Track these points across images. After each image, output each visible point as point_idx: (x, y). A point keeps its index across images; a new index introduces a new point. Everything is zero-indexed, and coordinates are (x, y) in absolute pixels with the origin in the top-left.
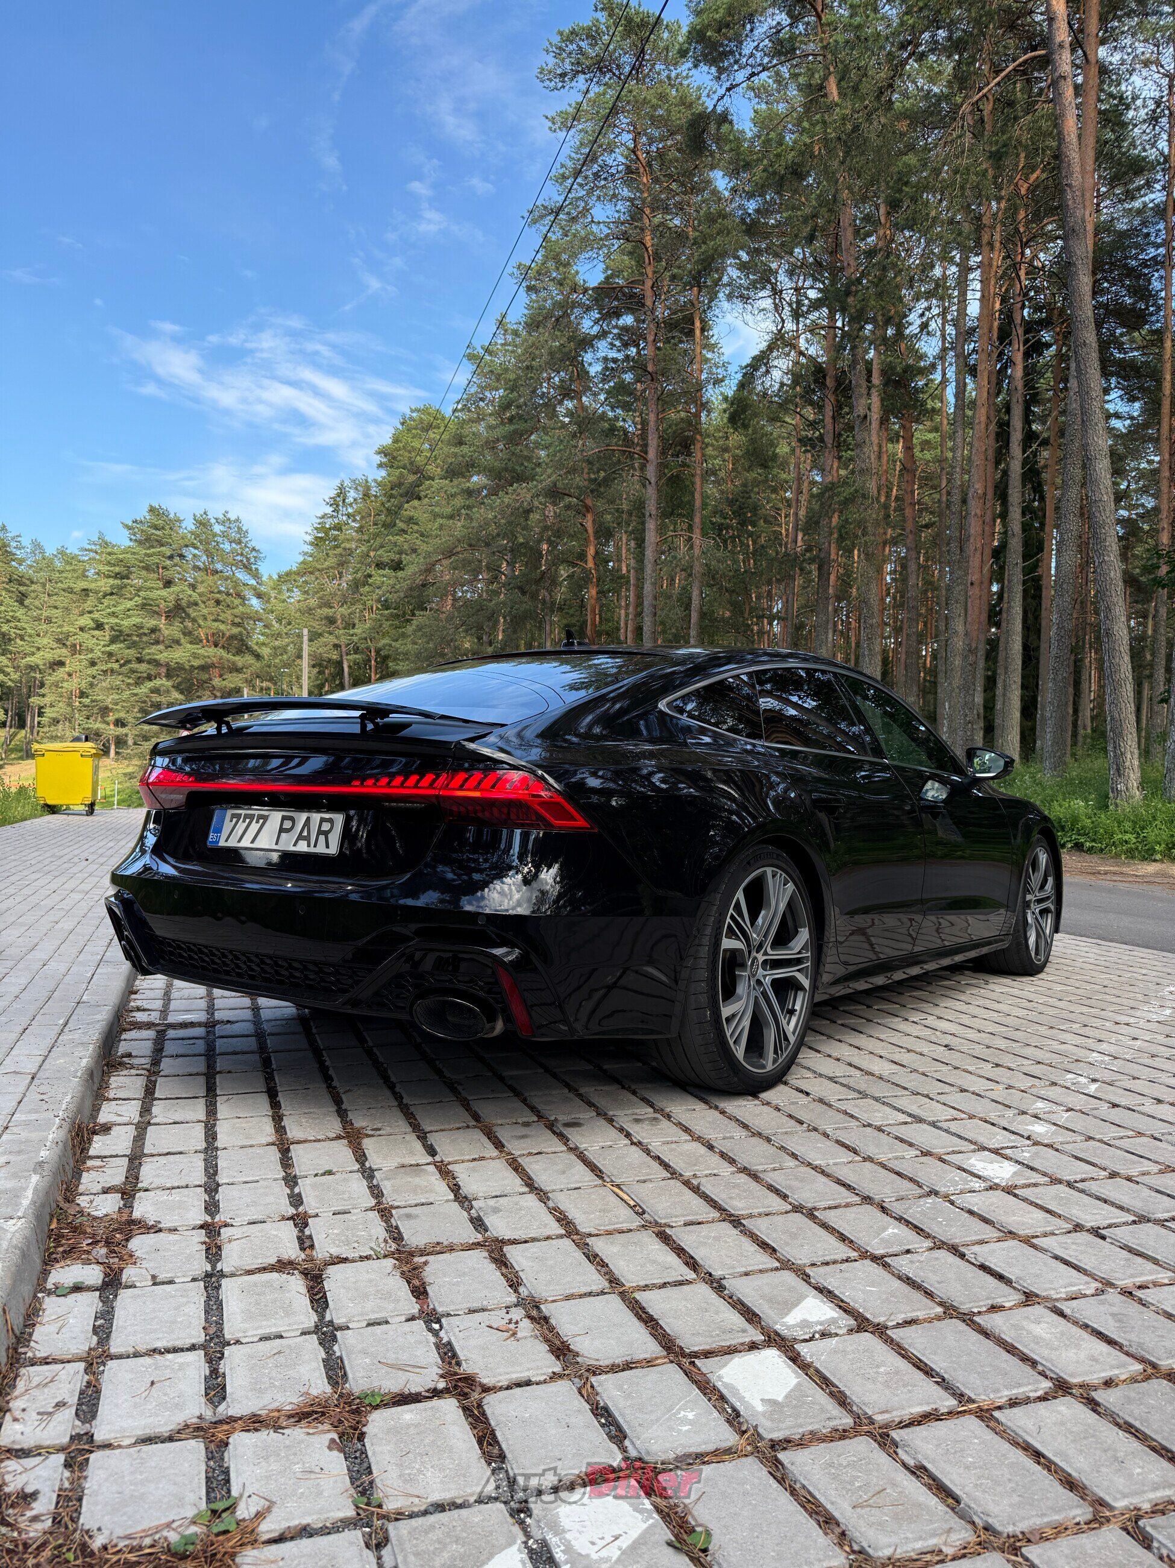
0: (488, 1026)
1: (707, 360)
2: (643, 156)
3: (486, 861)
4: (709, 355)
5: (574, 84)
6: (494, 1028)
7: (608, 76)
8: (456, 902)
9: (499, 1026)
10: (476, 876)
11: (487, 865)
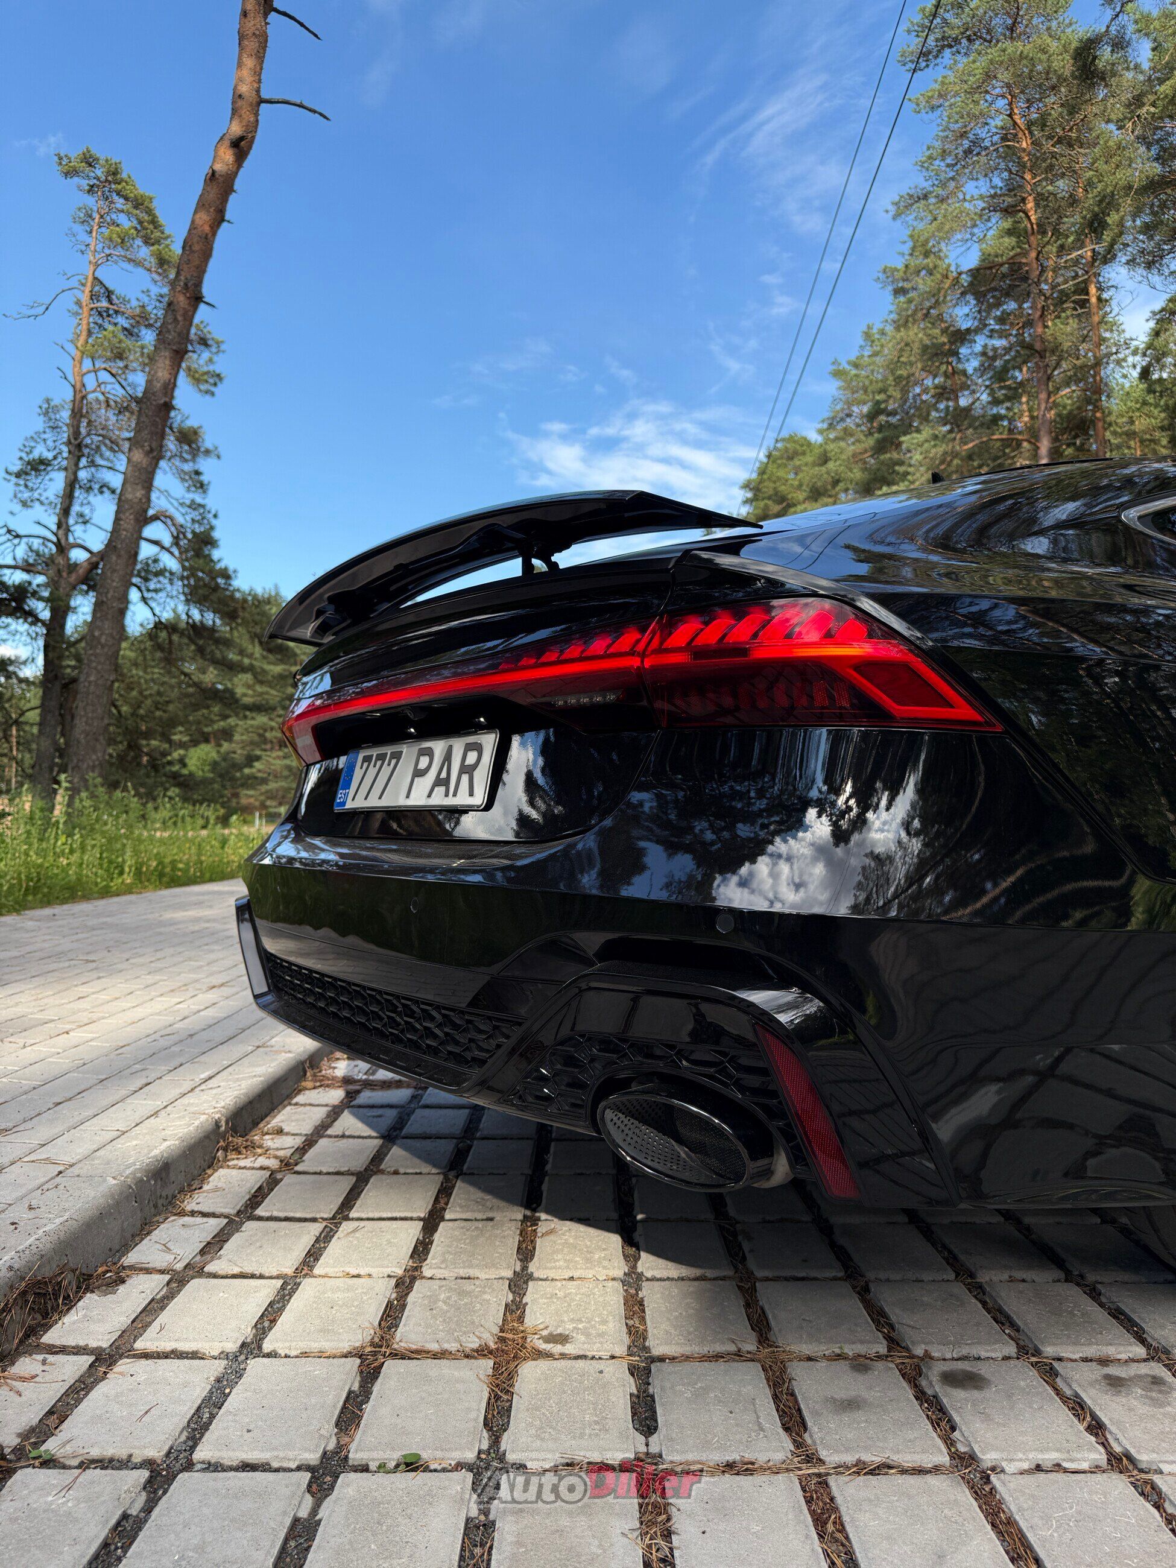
0: (752, 1166)
1: (1105, 340)
2: (1020, 122)
3: (761, 794)
4: (1107, 335)
5: (939, 60)
6: (768, 1173)
7: (978, 43)
8: (705, 886)
9: (782, 1168)
10: (744, 830)
11: (762, 804)
